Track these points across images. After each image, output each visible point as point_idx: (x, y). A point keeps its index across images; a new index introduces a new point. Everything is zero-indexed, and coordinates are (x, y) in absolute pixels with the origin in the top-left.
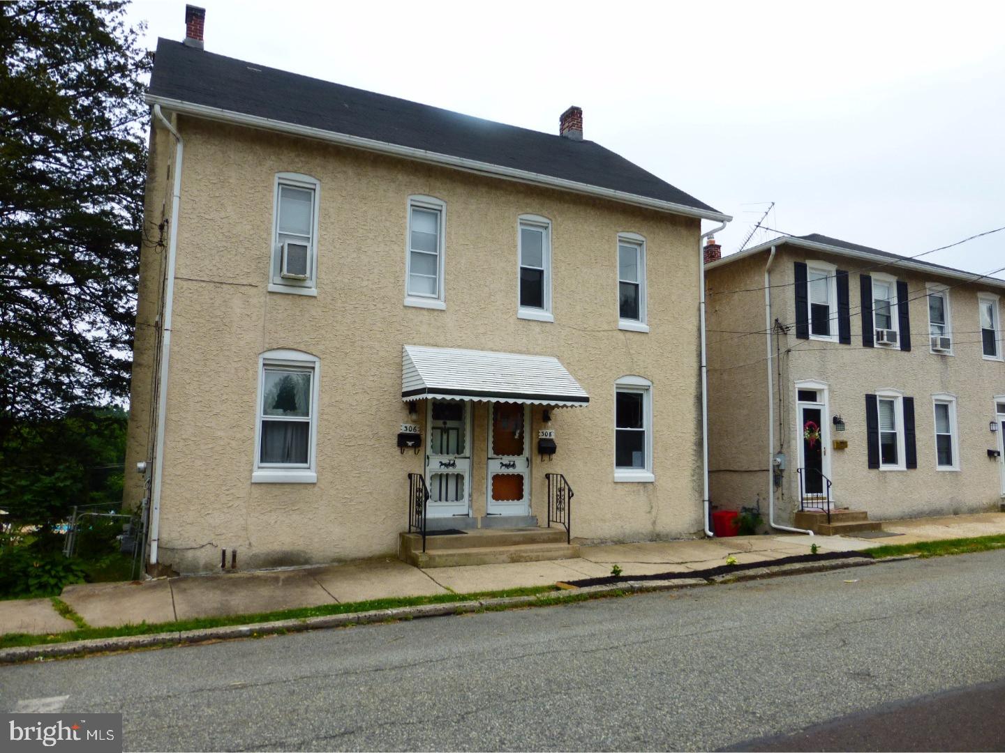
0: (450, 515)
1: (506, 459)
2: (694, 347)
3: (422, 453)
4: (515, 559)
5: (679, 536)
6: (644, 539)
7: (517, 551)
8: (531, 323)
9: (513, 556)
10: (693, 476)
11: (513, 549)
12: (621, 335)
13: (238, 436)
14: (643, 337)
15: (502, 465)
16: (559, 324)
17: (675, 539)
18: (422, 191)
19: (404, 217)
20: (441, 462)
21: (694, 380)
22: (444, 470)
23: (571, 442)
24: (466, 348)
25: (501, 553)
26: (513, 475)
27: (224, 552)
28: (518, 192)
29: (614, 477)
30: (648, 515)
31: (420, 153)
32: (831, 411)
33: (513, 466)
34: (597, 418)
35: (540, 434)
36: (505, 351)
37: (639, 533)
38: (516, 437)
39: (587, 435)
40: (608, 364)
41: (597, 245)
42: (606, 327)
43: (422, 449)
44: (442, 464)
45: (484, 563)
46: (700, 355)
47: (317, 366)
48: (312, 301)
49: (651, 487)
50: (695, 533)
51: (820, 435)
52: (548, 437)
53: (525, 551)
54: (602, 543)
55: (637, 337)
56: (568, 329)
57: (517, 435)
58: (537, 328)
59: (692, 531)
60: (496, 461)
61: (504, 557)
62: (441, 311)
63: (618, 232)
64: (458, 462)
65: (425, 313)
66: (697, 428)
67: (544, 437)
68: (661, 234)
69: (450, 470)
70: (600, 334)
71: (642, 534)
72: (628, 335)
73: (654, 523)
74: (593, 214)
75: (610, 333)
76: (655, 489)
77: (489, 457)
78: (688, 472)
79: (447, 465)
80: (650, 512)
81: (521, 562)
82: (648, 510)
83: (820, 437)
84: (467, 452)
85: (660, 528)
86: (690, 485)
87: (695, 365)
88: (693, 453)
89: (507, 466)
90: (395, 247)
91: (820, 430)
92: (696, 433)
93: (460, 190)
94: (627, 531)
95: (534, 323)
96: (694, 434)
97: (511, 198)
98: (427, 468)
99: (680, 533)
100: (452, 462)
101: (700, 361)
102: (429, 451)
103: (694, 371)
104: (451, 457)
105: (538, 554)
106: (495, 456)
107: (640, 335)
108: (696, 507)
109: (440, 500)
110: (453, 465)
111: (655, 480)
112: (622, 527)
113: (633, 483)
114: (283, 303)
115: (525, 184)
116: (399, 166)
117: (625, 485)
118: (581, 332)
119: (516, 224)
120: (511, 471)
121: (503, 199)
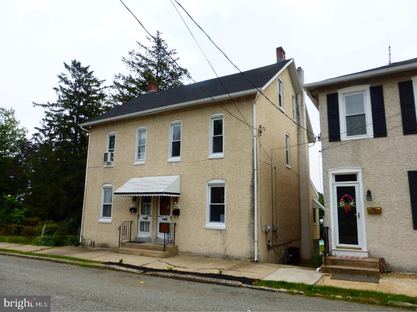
0: (145, 237)
1: (164, 217)
2: (250, 161)
3: (137, 214)
4: (142, 255)
5: (239, 258)
6: (219, 257)
7: (143, 252)
8: (172, 163)
9: (141, 253)
10: (249, 228)
11: (141, 250)
12: (210, 161)
13: (97, 209)
14: (221, 160)
15: (163, 219)
16: (183, 162)
17: (237, 260)
18: (140, 125)
19: (136, 136)
20: (143, 217)
21: (250, 177)
22: (144, 220)
23: (187, 210)
24: (151, 176)
25: (138, 252)
26: (166, 223)
27: (91, 241)
28: (170, 114)
29: (205, 226)
30: (223, 245)
31: (131, 115)
32: (364, 187)
33: (167, 219)
34: (198, 199)
35: (174, 207)
36: (163, 176)
37: (217, 254)
38: (168, 208)
39: (193, 207)
40: (204, 175)
41: (200, 124)
42: (203, 159)
43: (137, 213)
44: (144, 218)
45: (132, 254)
46: (253, 165)
47: (113, 187)
48: (113, 168)
49: (224, 232)
50: (249, 258)
51: (355, 204)
52: (177, 208)
53: (145, 252)
54: (199, 256)
55: (218, 161)
56: (187, 163)
57: (168, 207)
58: (174, 165)
59: (247, 257)
60: (160, 217)
61: (138, 253)
62: (144, 164)
63: (210, 115)
64: (149, 218)
65: (139, 166)
66: (252, 203)
67: (176, 208)
68: (232, 109)
69: (146, 220)
70: (200, 163)
71: (219, 254)
72: (213, 161)
73: (226, 250)
74: (198, 111)
75: (205, 161)
76: (226, 233)
77: (159, 216)
78: (246, 225)
79: (145, 219)
80: (223, 244)
81: (144, 256)
82: (222, 243)
83: (356, 206)
84: (151, 214)
85: (229, 253)
86: (247, 232)
87: (251, 170)
88: (249, 215)
89: (165, 219)
90: (133, 146)
91: (355, 201)
92: (251, 205)
93: (151, 120)
94: (211, 252)
95: (174, 163)
96: (250, 206)
97: (167, 117)
98: (139, 219)
99: (240, 257)
100: (147, 217)
101: (254, 167)
102: (140, 214)
103: (250, 173)
104: (146, 216)
105: (150, 254)
106: (160, 216)
107: (220, 159)
108: (250, 244)
109: (146, 231)
110: (147, 219)
111: (226, 229)
112: (209, 250)
113: (214, 229)
114: (107, 170)
115: (172, 110)
116: (135, 120)
117: (211, 230)
118: (192, 163)
119: (169, 126)
120: (165, 222)
121: (164, 118)
